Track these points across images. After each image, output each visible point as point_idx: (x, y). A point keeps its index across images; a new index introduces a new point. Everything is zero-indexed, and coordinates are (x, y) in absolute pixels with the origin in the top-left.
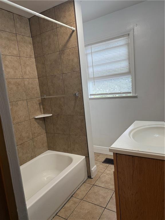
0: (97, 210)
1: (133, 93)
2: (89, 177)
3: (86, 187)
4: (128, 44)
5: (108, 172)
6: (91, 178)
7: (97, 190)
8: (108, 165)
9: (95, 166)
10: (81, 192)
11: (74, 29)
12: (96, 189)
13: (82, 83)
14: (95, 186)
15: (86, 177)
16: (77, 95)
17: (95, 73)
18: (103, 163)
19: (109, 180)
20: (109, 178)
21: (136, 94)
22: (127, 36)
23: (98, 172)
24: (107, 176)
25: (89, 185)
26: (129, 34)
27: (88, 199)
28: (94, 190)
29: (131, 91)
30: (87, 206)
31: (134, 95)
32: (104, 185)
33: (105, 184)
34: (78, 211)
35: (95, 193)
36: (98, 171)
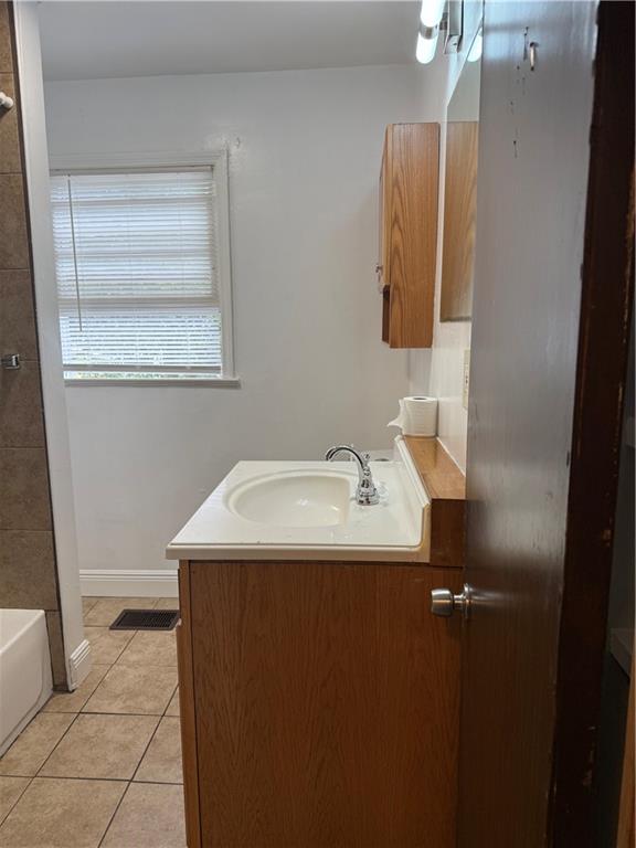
0: (100, 796)
1: (224, 372)
2: (60, 686)
3: (48, 728)
4: (209, 201)
5: (134, 658)
6: (68, 692)
7: (95, 728)
8: (132, 632)
9: (85, 642)
10: (27, 749)
11: (10, 101)
12: (90, 726)
13: (36, 318)
14: (87, 716)
15: (48, 691)
16: (14, 364)
17: (86, 283)
18: (111, 628)
19: (138, 683)
20: (140, 676)
21: (234, 375)
22: (207, 171)
23: (96, 663)
24: (132, 673)
25: (61, 716)
26: (212, 166)
27: (63, 768)
28: (81, 731)
29: (221, 365)
30: (58, 794)
31: (230, 378)
32: (122, 705)
33: (124, 702)
34: (20, 823)
35: (87, 739)
36: (93, 660)
